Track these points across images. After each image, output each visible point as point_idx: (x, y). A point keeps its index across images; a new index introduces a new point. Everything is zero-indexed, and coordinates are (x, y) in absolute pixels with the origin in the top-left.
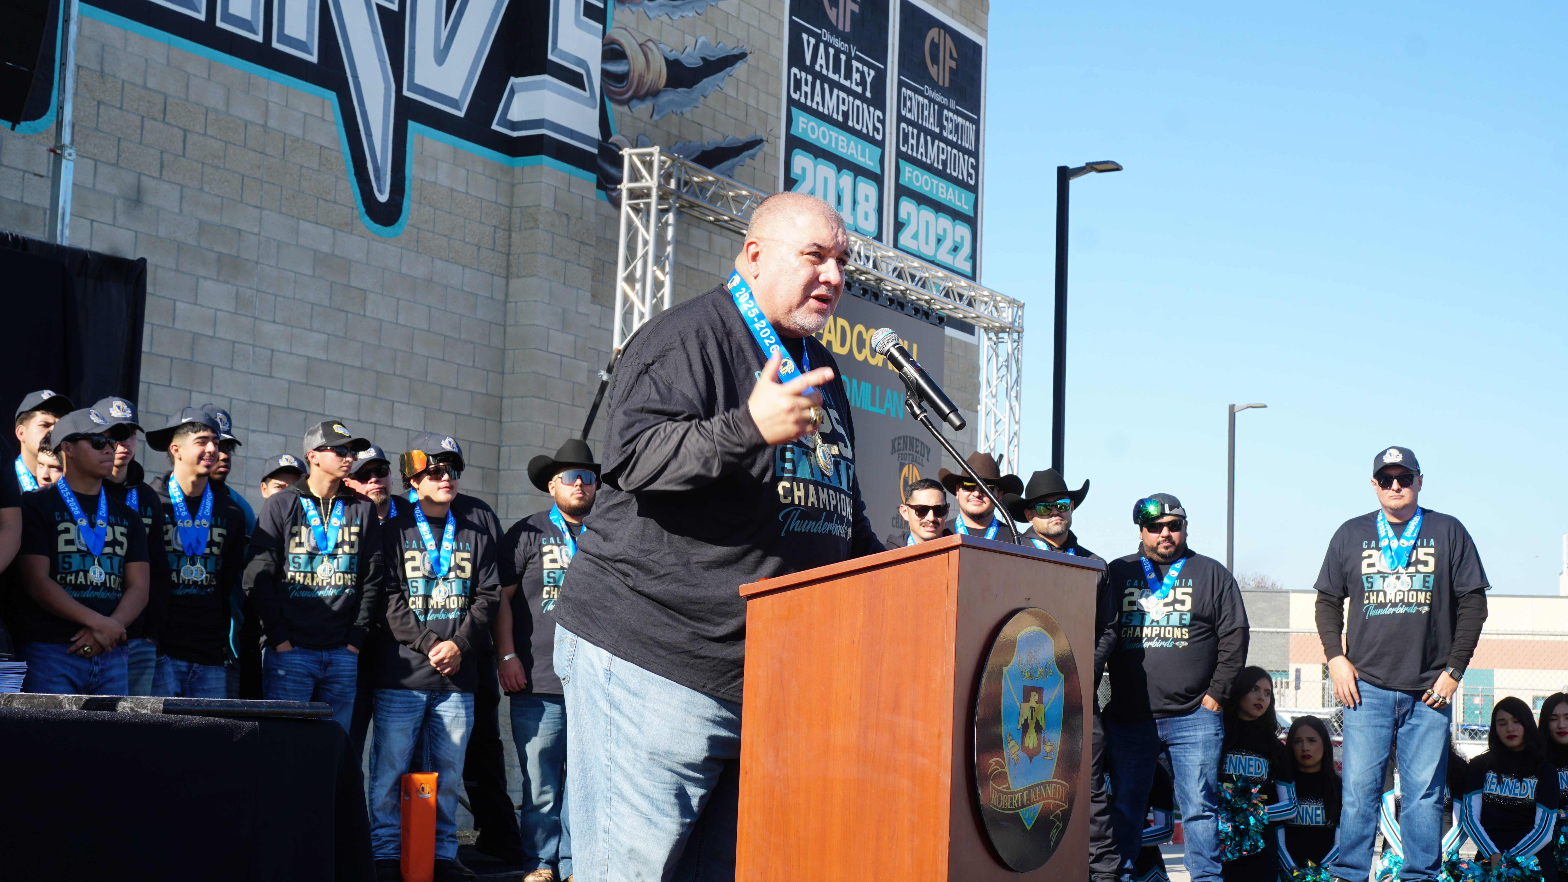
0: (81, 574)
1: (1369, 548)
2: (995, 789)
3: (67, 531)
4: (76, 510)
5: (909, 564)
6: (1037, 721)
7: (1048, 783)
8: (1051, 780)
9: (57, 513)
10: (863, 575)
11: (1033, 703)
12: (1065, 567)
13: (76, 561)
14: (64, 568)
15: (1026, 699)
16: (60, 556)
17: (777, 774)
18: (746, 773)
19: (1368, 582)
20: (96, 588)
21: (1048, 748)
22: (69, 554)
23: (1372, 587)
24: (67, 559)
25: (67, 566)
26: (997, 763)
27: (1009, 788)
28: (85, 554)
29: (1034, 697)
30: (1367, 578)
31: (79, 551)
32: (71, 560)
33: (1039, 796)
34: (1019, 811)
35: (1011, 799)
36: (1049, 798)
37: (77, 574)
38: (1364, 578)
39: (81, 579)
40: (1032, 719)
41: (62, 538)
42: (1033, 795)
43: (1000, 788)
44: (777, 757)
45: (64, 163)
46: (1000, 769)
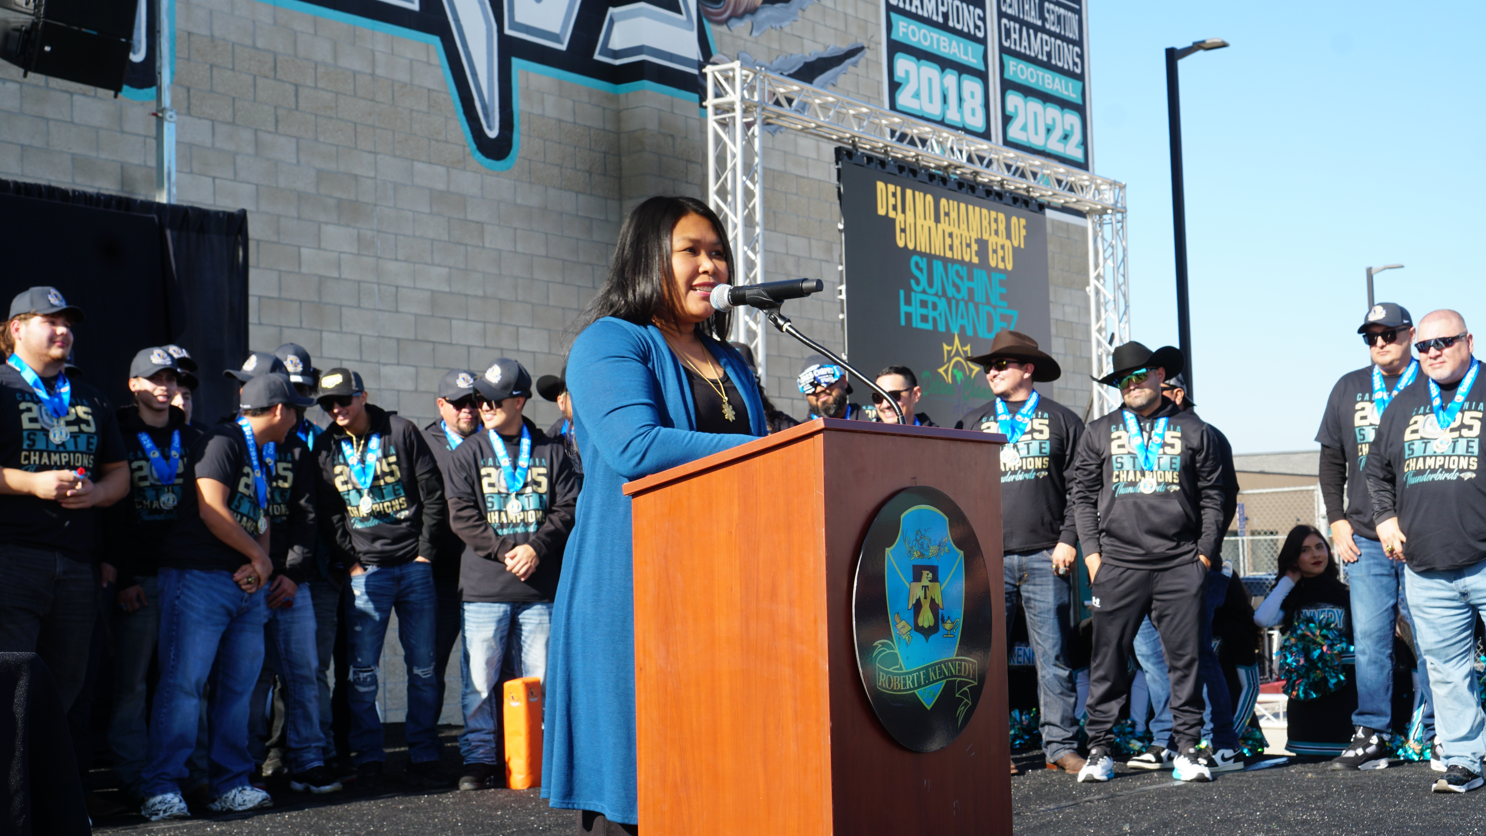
1: (1362, 400)
2: (883, 671)
5: (777, 452)
6: (933, 601)
7: (951, 661)
8: (954, 657)
10: (736, 466)
11: (925, 581)
12: (959, 443)
15: (917, 578)
17: (669, 669)
18: (641, 669)
19: (1361, 434)
21: (948, 626)
23: (1364, 439)
26: (883, 644)
27: (901, 669)
29: (927, 576)
30: (1360, 430)
33: (940, 674)
34: (916, 691)
35: (905, 679)
36: (953, 676)
38: (1357, 430)
40: (925, 598)
42: (932, 674)
43: (890, 670)
44: (668, 652)
45: (166, 125)
46: (888, 651)
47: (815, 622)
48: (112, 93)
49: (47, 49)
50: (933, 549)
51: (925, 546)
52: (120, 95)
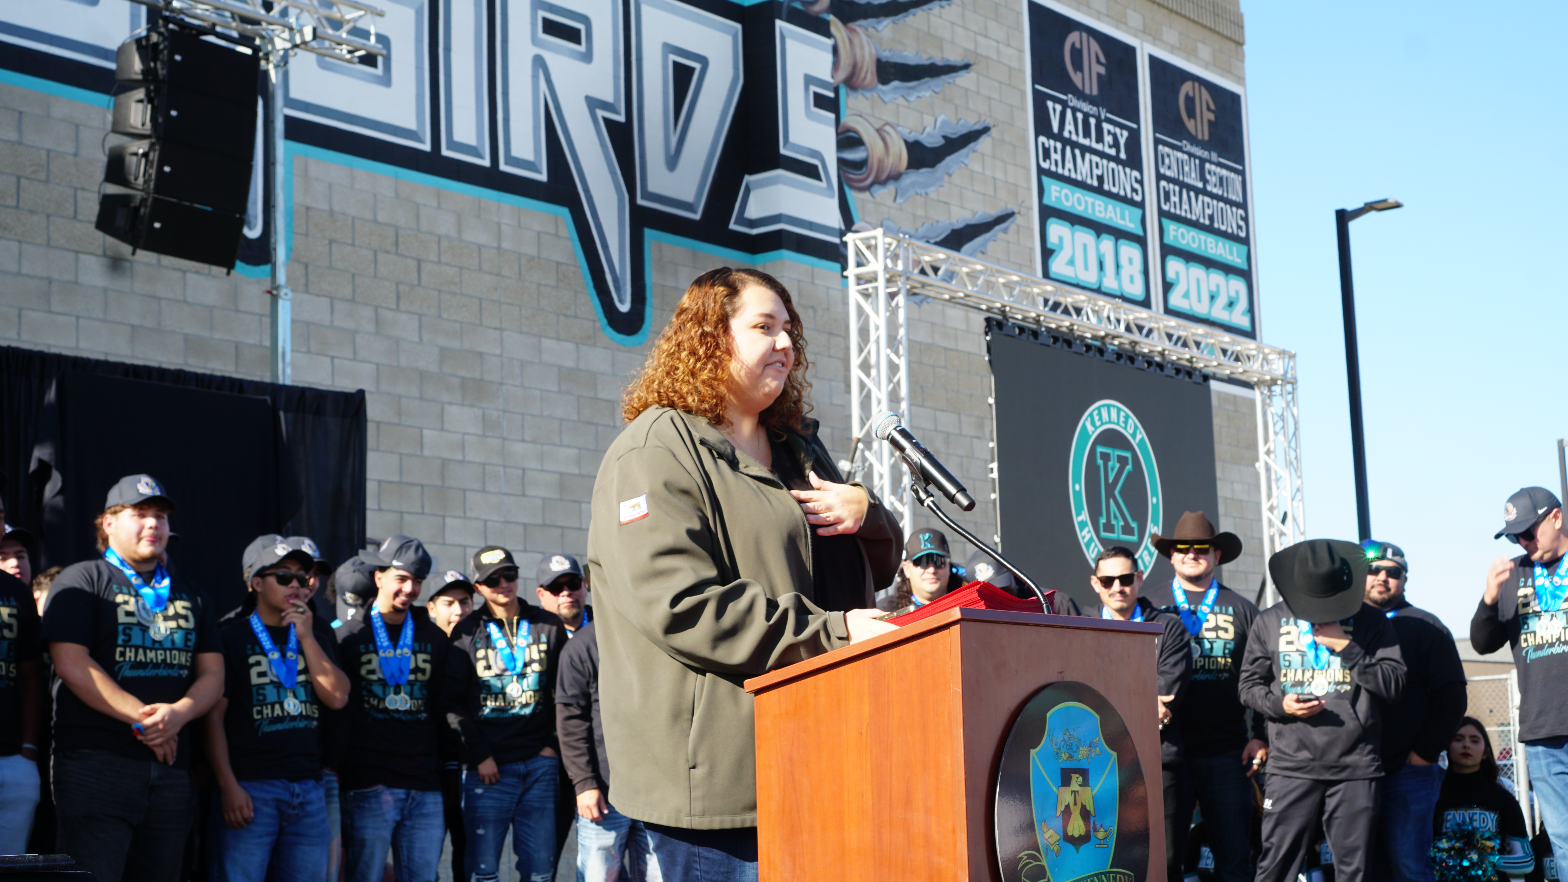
0: (277, 707)
3: (258, 663)
4: (267, 643)
6: (1083, 807)
7: (1105, 873)
8: (1108, 870)
9: (249, 646)
11: (1075, 786)
12: (1110, 634)
13: (271, 694)
14: (258, 700)
15: (1066, 782)
16: (254, 689)
20: (293, 718)
21: (1101, 835)
22: (261, 686)
24: (261, 691)
25: (261, 698)
26: (1030, 856)
28: (278, 685)
29: (1076, 780)
31: (272, 682)
32: (266, 692)
37: (273, 705)
39: (278, 711)
40: (1075, 804)
41: (254, 671)
45: (281, 303)
46: (1035, 863)
47: (954, 831)
48: (225, 270)
49: (157, 225)
50: (1083, 751)
51: (1074, 748)
52: (233, 272)
